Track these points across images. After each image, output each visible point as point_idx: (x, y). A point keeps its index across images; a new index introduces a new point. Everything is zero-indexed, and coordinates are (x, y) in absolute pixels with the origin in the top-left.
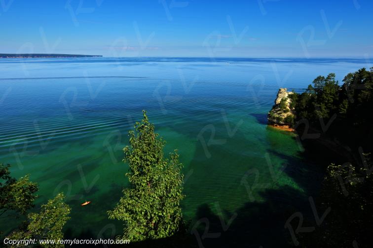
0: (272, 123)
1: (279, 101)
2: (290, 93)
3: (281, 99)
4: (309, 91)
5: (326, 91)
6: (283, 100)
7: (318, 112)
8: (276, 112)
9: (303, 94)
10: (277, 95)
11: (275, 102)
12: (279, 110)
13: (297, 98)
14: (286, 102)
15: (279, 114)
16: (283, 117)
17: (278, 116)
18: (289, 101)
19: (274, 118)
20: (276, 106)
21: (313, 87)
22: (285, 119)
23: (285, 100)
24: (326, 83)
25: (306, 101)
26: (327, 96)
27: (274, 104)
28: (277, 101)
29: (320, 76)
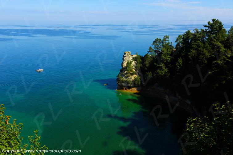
0: (121, 87)
1: (125, 64)
2: (134, 56)
3: (126, 62)
4: (150, 53)
5: (163, 52)
6: (129, 63)
7: (160, 71)
8: (124, 76)
9: (146, 56)
10: (123, 59)
11: (122, 66)
12: (126, 74)
13: (141, 60)
14: (132, 65)
15: (126, 77)
16: (131, 80)
17: (126, 79)
18: (134, 63)
19: (123, 82)
20: (123, 70)
21: (153, 48)
22: (133, 81)
23: (131, 63)
24: (163, 45)
25: (149, 63)
26: (165, 56)
29: (157, 38)
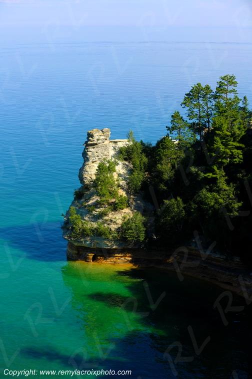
0: (79, 253)
1: (91, 172)
2: (123, 143)
3: (96, 166)
4: (175, 132)
5: (219, 129)
6: (104, 169)
7: (209, 195)
8: (89, 212)
9: (162, 143)
10: (85, 154)
11: (81, 178)
12: (97, 205)
13: (145, 159)
14: (115, 176)
15: (96, 218)
16: (113, 227)
17: (95, 225)
18: (120, 168)
19: (84, 233)
20: (83, 192)
21: (185, 118)
22: (118, 230)
23: (111, 169)
24: (217, 107)
25: (173, 166)
26: (226, 145)
27: (80, 185)
28: (85, 176)
29: (199, 85)
